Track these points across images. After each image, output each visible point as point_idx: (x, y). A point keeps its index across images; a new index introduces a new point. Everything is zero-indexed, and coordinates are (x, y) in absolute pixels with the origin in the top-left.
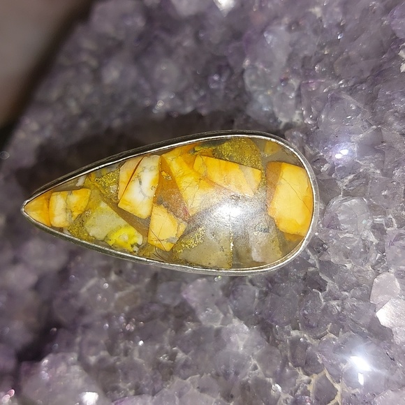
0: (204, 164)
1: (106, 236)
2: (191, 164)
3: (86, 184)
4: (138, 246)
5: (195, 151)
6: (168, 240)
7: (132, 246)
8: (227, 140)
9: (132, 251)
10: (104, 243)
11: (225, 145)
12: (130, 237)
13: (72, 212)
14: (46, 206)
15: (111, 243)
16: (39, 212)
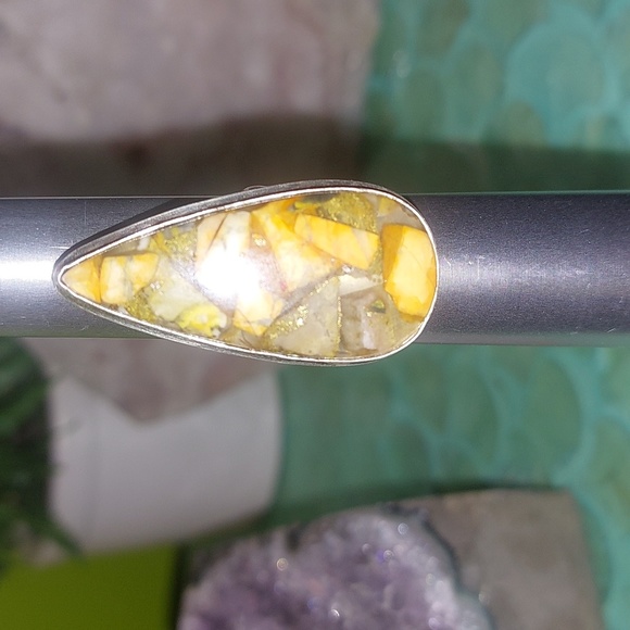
0: (308, 225)
1: (179, 317)
2: (291, 225)
3: (151, 248)
4: (220, 329)
5: (295, 208)
6: (260, 322)
7: (212, 329)
8: (335, 194)
9: (210, 335)
10: (173, 325)
11: (333, 201)
12: (211, 318)
13: (132, 284)
14: (95, 275)
15: (183, 325)
16: (85, 283)
